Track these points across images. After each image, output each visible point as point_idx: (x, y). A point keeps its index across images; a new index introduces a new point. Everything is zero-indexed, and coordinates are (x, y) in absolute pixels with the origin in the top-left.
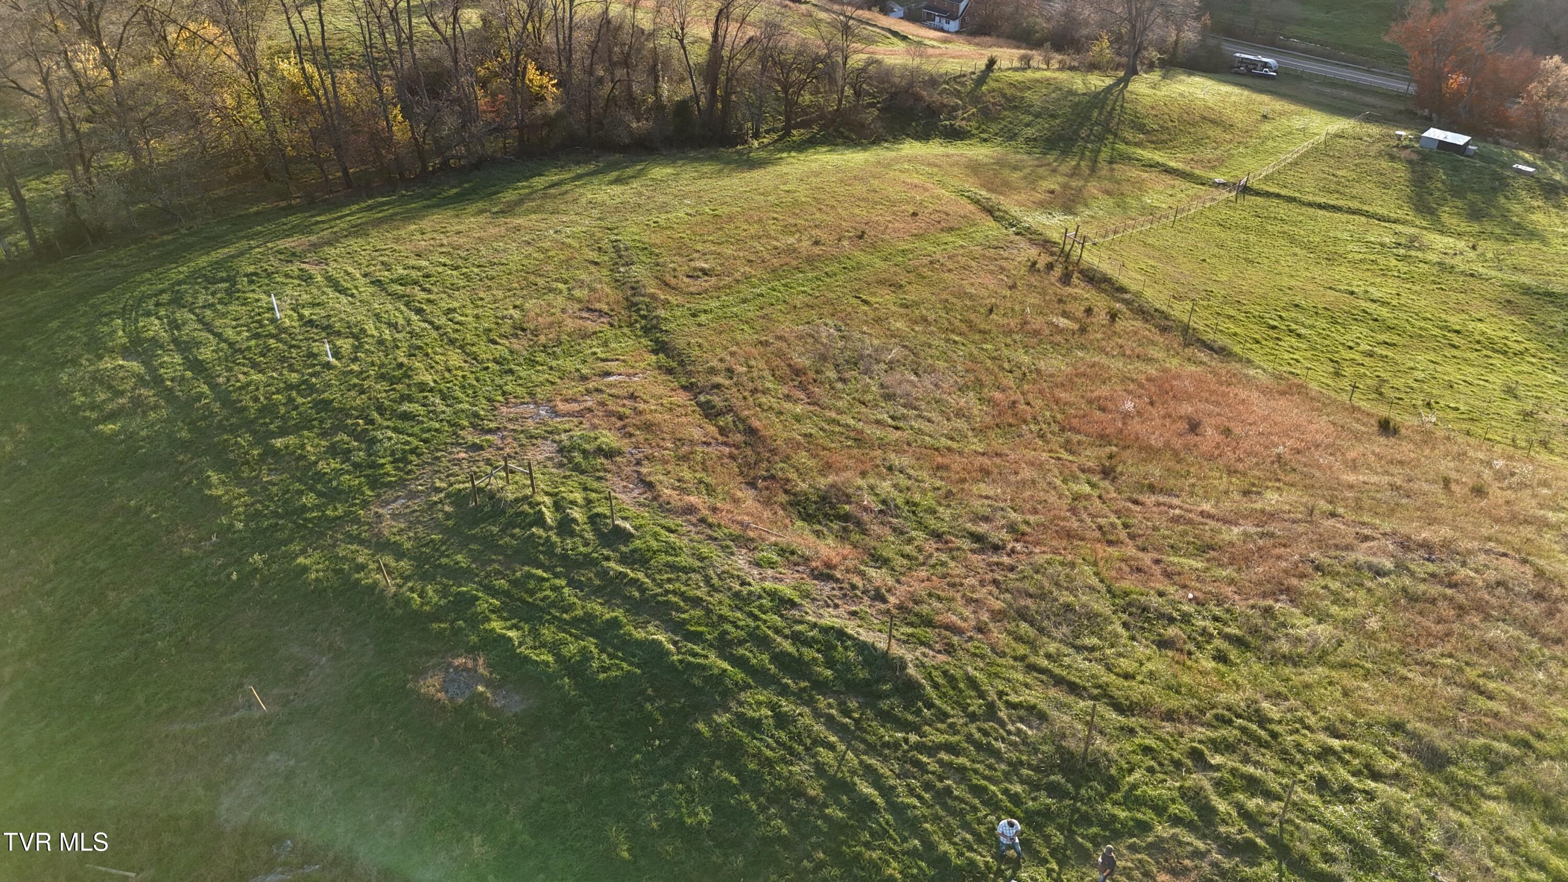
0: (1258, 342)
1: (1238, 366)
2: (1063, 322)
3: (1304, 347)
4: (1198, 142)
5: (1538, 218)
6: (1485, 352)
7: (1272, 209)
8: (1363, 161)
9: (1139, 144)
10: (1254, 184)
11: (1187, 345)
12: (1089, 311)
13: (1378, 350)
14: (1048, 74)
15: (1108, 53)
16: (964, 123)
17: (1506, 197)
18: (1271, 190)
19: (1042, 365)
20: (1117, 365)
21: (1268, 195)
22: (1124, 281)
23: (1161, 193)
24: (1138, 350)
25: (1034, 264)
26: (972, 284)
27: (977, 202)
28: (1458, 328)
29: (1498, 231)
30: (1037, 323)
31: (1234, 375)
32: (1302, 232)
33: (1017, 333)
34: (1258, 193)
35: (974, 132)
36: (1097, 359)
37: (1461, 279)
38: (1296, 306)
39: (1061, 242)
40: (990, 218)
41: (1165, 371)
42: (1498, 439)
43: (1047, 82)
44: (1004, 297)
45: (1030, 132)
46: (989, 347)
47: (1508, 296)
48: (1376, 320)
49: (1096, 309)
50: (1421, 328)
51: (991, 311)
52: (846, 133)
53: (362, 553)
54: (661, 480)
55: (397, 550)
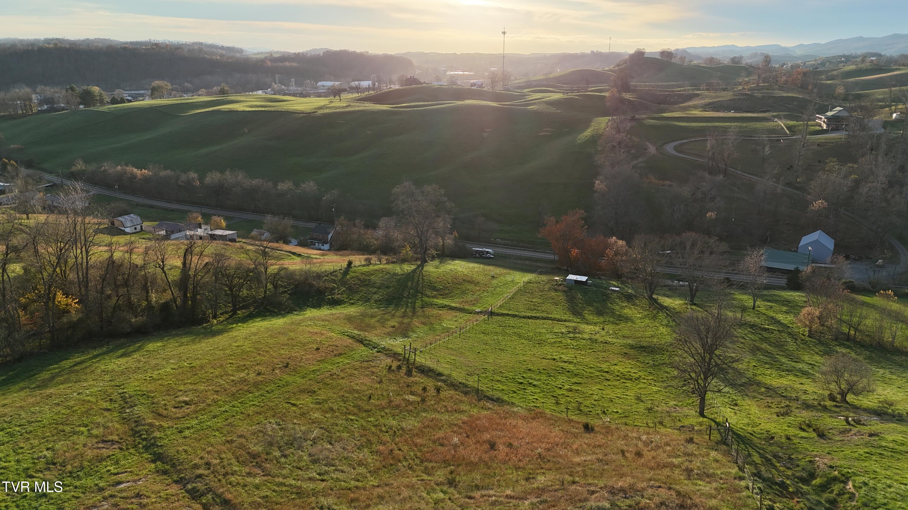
0: (515, 392)
1: (508, 407)
2: (412, 398)
3: (538, 391)
4: (464, 293)
5: (626, 311)
6: (622, 380)
7: (506, 322)
8: (543, 293)
9: (434, 297)
10: (495, 310)
11: (480, 400)
12: (424, 389)
13: (574, 387)
14: (382, 266)
15: (411, 253)
16: (339, 296)
17: (611, 303)
18: (504, 312)
19: (404, 425)
20: (445, 417)
21: (503, 315)
22: (440, 370)
23: (451, 320)
24: (455, 407)
25: (390, 367)
26: (357, 384)
27: (353, 337)
28: (606, 370)
29: (611, 319)
30: (397, 400)
31: (507, 412)
32: (524, 332)
33: (387, 408)
34: (498, 315)
35: (346, 300)
36: (434, 416)
37: (602, 345)
38: (529, 370)
39: (403, 353)
40: (362, 345)
41: (471, 416)
42: (640, 424)
43: (382, 271)
44: (377, 389)
45: (376, 297)
46: (372, 419)
47: (625, 350)
48: (569, 372)
49: (428, 388)
50: (590, 373)
51: (370, 398)
52: (271, 309)
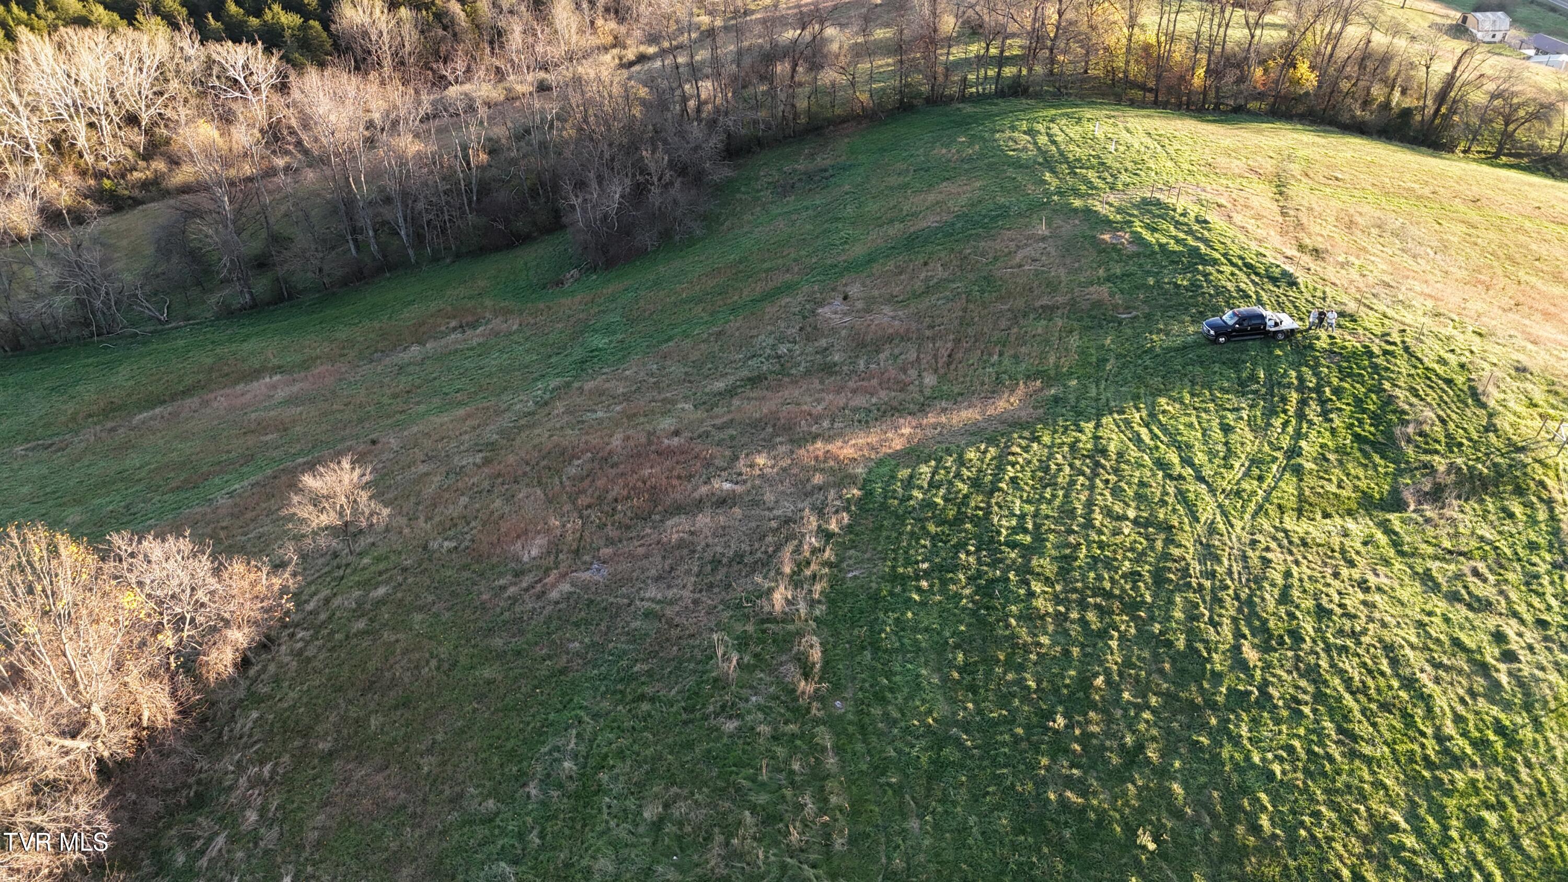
53: (1097, 203)
54: (1237, 218)
55: (1111, 205)
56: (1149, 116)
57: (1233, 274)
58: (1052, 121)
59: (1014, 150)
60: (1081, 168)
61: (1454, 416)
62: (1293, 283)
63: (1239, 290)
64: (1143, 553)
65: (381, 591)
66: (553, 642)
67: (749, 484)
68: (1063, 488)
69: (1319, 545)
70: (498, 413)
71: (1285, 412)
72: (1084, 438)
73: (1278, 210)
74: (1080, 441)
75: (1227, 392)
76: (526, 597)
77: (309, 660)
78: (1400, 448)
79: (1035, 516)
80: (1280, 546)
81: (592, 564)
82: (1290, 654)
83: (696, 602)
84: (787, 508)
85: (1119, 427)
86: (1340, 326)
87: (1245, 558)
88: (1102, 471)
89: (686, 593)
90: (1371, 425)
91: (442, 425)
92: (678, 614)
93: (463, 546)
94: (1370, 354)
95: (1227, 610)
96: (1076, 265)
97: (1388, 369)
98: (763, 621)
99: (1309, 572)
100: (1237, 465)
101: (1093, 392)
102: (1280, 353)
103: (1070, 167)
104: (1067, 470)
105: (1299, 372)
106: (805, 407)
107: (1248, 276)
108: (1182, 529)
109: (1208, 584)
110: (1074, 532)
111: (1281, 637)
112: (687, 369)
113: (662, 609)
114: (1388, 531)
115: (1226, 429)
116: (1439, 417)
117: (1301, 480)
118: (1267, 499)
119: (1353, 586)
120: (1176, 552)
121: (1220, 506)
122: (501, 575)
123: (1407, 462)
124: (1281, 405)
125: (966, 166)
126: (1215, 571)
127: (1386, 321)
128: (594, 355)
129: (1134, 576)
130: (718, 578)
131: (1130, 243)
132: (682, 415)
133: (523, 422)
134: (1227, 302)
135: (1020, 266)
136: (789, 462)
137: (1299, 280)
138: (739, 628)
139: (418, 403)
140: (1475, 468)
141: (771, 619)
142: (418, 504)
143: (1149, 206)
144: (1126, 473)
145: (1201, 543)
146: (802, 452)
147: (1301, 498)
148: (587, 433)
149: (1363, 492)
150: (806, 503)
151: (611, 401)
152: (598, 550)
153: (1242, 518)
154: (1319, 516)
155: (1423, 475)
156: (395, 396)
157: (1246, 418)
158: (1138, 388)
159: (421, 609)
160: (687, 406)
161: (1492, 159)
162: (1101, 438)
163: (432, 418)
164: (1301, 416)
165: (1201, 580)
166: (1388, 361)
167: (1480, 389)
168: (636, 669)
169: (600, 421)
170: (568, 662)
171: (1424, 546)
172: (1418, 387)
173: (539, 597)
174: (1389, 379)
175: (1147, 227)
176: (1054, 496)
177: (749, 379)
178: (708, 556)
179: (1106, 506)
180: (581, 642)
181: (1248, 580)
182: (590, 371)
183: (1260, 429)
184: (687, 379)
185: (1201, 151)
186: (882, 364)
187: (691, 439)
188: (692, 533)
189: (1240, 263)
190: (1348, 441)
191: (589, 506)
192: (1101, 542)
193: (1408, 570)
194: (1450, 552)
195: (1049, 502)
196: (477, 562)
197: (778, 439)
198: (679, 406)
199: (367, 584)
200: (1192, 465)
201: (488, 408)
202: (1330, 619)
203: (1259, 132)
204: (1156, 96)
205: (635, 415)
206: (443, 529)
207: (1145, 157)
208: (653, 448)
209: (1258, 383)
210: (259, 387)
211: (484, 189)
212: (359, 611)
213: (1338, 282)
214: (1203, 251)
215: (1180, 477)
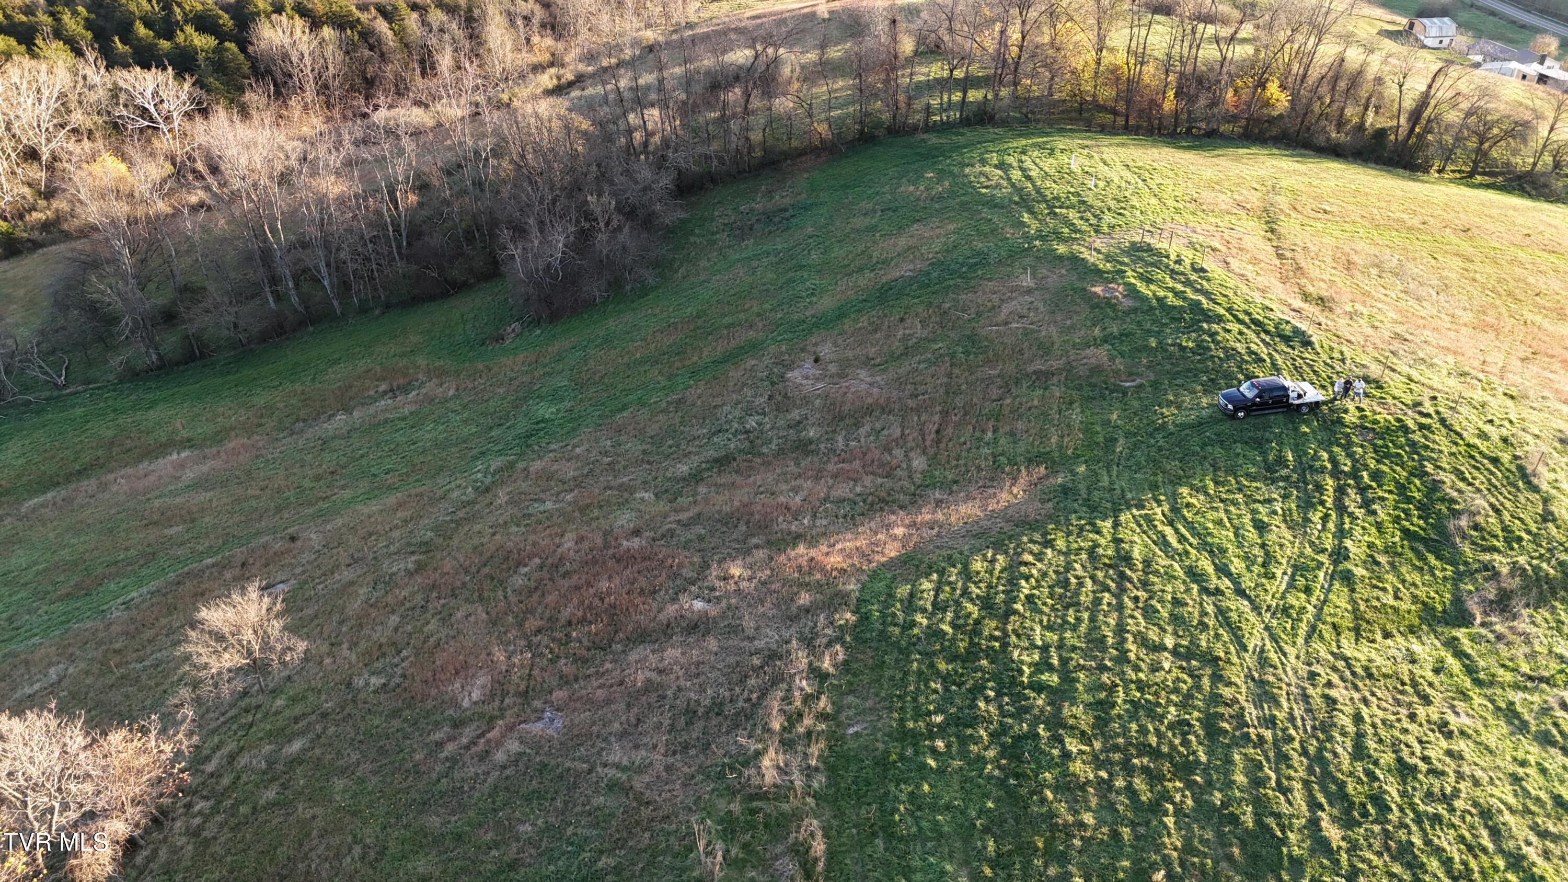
53: (1083, 249)
54: (1234, 264)
55: (1099, 252)
56: (1123, 145)
57: (1241, 333)
58: (1024, 152)
59: (986, 187)
60: (1061, 207)
61: (1508, 504)
62: (1307, 343)
63: (1251, 352)
64: (1189, 696)
65: (296, 746)
66: (499, 823)
67: (724, 604)
68: (1087, 609)
69: (1386, 676)
70: (434, 501)
71: (1322, 503)
72: (1102, 541)
73: (1272, 251)
74: (1099, 546)
75: (1254, 479)
76: (467, 758)
77: (207, 843)
78: (1454, 545)
79: (1060, 647)
80: (1342, 679)
81: (543, 711)
82: (1377, 828)
83: (668, 768)
84: (769, 638)
85: (1140, 526)
86: (1366, 395)
87: (1306, 697)
88: (1129, 585)
89: (657, 757)
90: (1419, 517)
91: (369, 517)
92: (648, 786)
93: (392, 684)
94: (1405, 429)
95: (1296, 771)
96: (1068, 322)
97: (1427, 447)
98: (752, 798)
99: (1380, 713)
100: (1279, 573)
101: (1105, 481)
102: (1307, 430)
103: (1049, 207)
104: (1089, 583)
105: (1330, 453)
106: (782, 499)
107: (1258, 334)
108: (1229, 662)
109: (1268, 734)
110: (1108, 669)
111: (1363, 805)
112: (645, 447)
113: (630, 779)
114: (1460, 654)
115: (1261, 527)
116: (1492, 506)
117: (1353, 590)
118: (1318, 617)
119: (1433, 731)
120: (1227, 692)
121: (1267, 628)
122: (437, 725)
123: (1466, 563)
124: (1317, 495)
125: (937, 206)
126: (1274, 717)
127: (1413, 386)
128: (539, 428)
129: (1181, 726)
130: (694, 736)
131: (1125, 296)
132: (642, 508)
133: (461, 514)
134: (1240, 367)
135: (1006, 323)
136: (768, 572)
137: (1313, 339)
138: (722, 805)
139: (343, 487)
140: (1540, 568)
141: (760, 795)
142: (341, 622)
143: (1139, 251)
144: (1157, 588)
145: (1253, 679)
146: (782, 558)
147: (1357, 615)
148: (535, 532)
149: (1424, 603)
150: (793, 630)
151: (561, 487)
152: (551, 693)
153: (1294, 643)
154: (1379, 637)
155: (1486, 580)
156: (318, 478)
157: (1280, 512)
158: (1155, 474)
159: (343, 772)
160: (646, 495)
161: (1467, 178)
162: (1122, 541)
163: (359, 507)
164: (1341, 509)
165: (1261, 731)
166: (1426, 438)
167: (1529, 469)
168: (600, 864)
169: (549, 515)
170: (518, 853)
171: (1501, 671)
172: (1463, 469)
173: (482, 759)
174: (1430, 459)
175: (1141, 277)
176: (1079, 620)
177: (716, 461)
178: (680, 703)
179: (1139, 632)
180: (534, 825)
181: (1314, 728)
182: (536, 448)
183: (1298, 526)
184: (645, 459)
185: (1184, 185)
186: (863, 440)
187: (654, 540)
188: (660, 672)
189: (1247, 319)
190: (1397, 539)
191: (539, 631)
192: (1139, 681)
193: (1489, 705)
194: (1531, 678)
195: (1074, 628)
196: (409, 707)
197: (755, 541)
198: (638, 495)
199: (281, 735)
200: (1229, 574)
201: (421, 495)
202: (1415, 778)
203: (1238, 159)
204: (1127, 121)
205: (588, 506)
206: (368, 660)
207: (1127, 194)
208: (611, 551)
209: (1287, 467)
210: (166, 464)
211: (415, 233)
212: (269, 776)
213: (1353, 339)
214: (1205, 306)
215: (1218, 592)
